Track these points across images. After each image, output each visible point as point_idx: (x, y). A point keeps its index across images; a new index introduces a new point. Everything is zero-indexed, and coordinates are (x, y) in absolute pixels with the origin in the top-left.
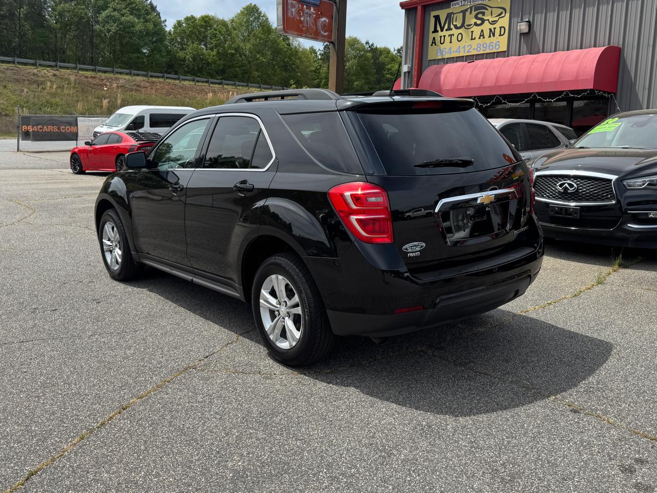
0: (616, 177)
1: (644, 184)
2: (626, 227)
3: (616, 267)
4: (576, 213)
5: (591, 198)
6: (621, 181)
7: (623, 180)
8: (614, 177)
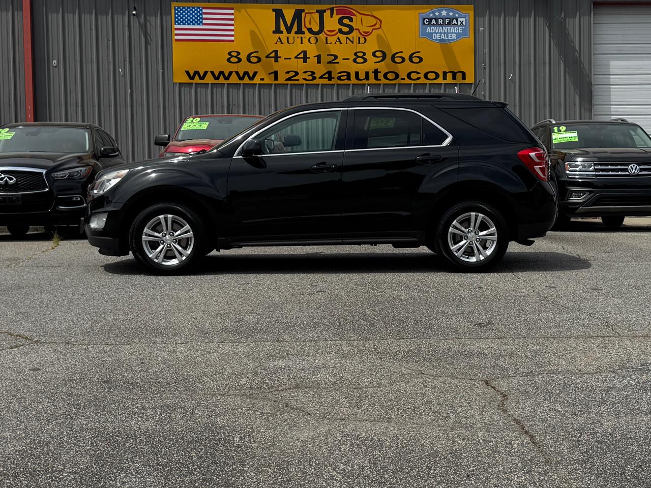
0: (46, 170)
1: (65, 176)
2: (57, 209)
3: (55, 240)
4: (19, 201)
5: (28, 188)
6: (50, 173)
7: (51, 173)
8: (44, 172)
